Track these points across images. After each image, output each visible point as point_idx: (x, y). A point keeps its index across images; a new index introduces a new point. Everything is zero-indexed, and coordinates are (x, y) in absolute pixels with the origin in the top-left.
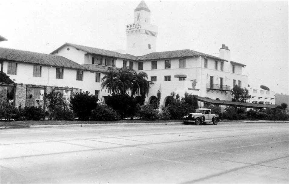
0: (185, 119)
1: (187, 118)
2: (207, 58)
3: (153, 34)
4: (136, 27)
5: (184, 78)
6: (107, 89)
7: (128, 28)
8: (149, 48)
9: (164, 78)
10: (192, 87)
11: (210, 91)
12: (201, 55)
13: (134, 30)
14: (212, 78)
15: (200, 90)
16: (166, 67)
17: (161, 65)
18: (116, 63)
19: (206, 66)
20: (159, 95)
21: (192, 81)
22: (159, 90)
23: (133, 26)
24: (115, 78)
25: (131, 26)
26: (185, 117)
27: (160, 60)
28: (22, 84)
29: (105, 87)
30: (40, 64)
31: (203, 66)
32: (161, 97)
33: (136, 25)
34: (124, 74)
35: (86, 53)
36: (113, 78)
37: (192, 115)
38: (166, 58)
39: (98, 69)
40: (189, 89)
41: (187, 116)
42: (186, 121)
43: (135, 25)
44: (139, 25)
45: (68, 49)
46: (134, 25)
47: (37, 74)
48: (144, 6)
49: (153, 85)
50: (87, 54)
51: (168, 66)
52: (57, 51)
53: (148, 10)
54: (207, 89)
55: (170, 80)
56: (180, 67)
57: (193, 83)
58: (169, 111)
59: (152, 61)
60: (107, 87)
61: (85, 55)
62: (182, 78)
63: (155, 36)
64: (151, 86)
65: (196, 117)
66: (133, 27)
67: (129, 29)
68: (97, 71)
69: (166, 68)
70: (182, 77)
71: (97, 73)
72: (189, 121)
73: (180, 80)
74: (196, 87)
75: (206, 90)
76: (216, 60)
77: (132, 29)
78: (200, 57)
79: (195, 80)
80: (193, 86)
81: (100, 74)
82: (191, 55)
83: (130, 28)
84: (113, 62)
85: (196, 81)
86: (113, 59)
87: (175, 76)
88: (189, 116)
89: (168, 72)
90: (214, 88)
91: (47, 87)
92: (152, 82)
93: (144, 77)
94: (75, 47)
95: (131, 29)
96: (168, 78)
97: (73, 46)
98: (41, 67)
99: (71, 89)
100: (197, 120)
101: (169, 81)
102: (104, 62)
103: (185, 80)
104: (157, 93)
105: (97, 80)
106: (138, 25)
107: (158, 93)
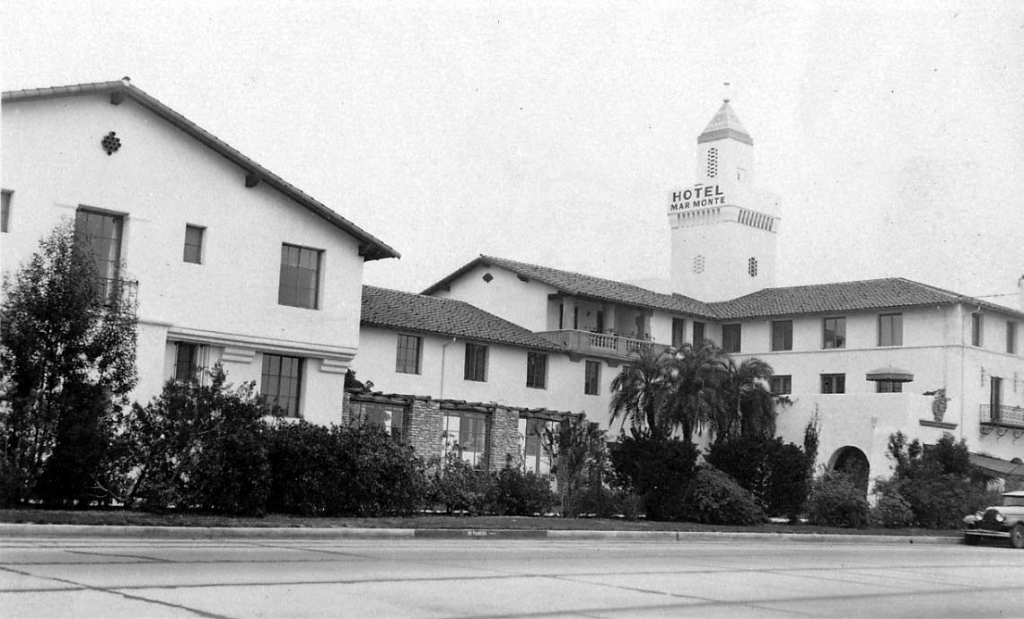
0: (971, 526)
1: (977, 525)
2: (980, 312)
3: (764, 223)
4: (707, 198)
5: (897, 384)
6: (628, 417)
7: (678, 202)
8: (753, 271)
9: (818, 382)
10: (931, 418)
11: (993, 434)
12: (960, 302)
13: (697, 208)
14: (996, 383)
15: (958, 427)
16: (829, 344)
17: (807, 336)
18: (649, 328)
19: (977, 341)
20: (811, 441)
21: (932, 394)
22: (810, 425)
23: (694, 193)
24: (658, 380)
25: (688, 194)
26: (970, 518)
27: (803, 316)
28: (427, 400)
29: (622, 413)
30: (413, 330)
31: (969, 340)
32: (819, 450)
33: (706, 191)
34: (696, 367)
35: (555, 292)
36: (652, 381)
37: (996, 512)
38: (830, 312)
39: (595, 349)
40: (923, 423)
41: (980, 518)
42: (976, 532)
43: (702, 193)
44: (717, 194)
45: (488, 278)
46: (698, 190)
47: (409, 363)
48: (731, 125)
49: (787, 406)
50: (558, 298)
51: (834, 340)
52: (446, 285)
53: (746, 139)
54: (982, 424)
55: (841, 390)
56: (880, 344)
57: (935, 403)
58: (906, 500)
59: (774, 322)
60: (628, 410)
61: (551, 298)
62: (889, 382)
63: (772, 230)
64: (778, 409)
65: (1012, 520)
66: (697, 200)
67: (681, 206)
68: (590, 356)
69: (825, 347)
70: (888, 380)
71: (591, 362)
72: (989, 533)
73: (880, 390)
74: (947, 418)
75: (978, 426)
76: (1012, 320)
77: (691, 205)
78: (959, 308)
79: (944, 391)
80: (935, 413)
81: (598, 363)
82: (919, 300)
83: (683, 201)
84: (641, 323)
85: (947, 396)
86: (638, 314)
87: (868, 375)
88: (985, 517)
89: (832, 362)
90: (1006, 419)
91: (498, 410)
92: (785, 396)
93: (759, 377)
94: (515, 272)
95: (687, 206)
96: (833, 383)
97: (508, 268)
98: (419, 339)
99: (562, 415)
100: (1015, 529)
101: (838, 392)
102: (611, 323)
103: (900, 390)
104: (805, 434)
105: (591, 387)
106: (714, 190)
107: (807, 437)
